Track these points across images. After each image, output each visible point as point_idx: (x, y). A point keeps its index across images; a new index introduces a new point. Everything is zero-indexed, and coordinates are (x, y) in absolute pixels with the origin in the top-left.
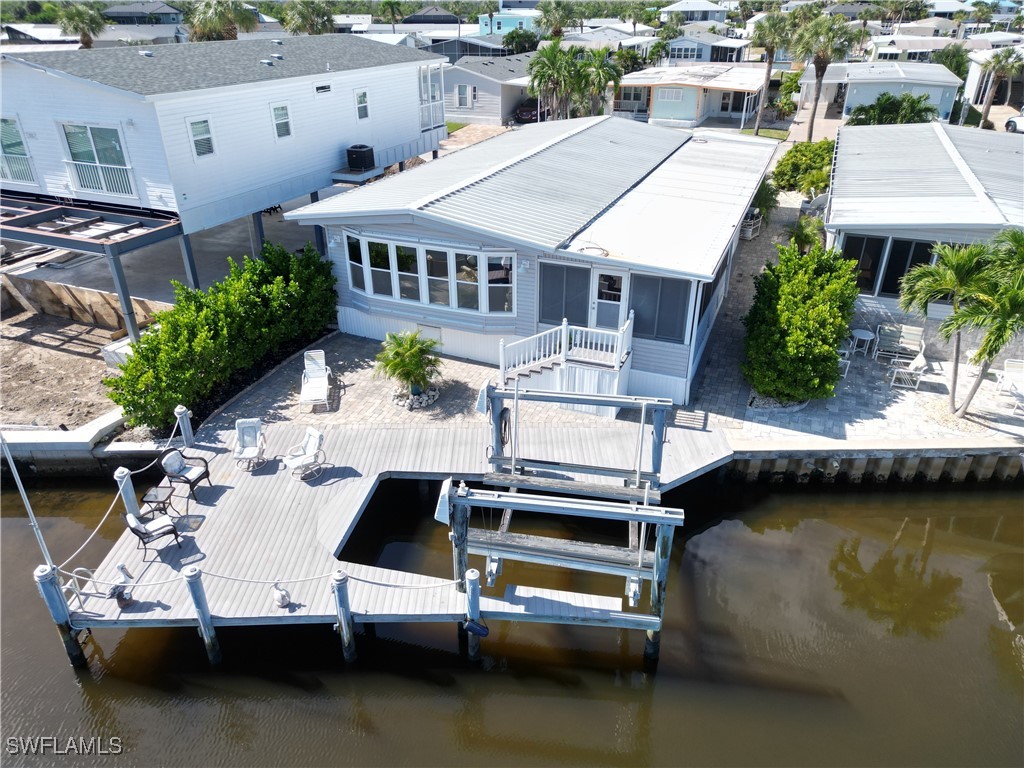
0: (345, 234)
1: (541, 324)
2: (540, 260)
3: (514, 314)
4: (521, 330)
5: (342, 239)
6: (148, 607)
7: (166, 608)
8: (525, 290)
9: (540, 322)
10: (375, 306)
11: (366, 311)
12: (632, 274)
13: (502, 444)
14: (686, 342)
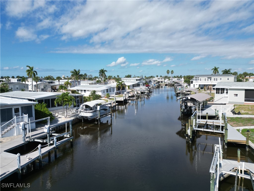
1: (1, 123)
2: (0, 109)
12: (21, 107)
13: (25, 135)
14: (33, 116)
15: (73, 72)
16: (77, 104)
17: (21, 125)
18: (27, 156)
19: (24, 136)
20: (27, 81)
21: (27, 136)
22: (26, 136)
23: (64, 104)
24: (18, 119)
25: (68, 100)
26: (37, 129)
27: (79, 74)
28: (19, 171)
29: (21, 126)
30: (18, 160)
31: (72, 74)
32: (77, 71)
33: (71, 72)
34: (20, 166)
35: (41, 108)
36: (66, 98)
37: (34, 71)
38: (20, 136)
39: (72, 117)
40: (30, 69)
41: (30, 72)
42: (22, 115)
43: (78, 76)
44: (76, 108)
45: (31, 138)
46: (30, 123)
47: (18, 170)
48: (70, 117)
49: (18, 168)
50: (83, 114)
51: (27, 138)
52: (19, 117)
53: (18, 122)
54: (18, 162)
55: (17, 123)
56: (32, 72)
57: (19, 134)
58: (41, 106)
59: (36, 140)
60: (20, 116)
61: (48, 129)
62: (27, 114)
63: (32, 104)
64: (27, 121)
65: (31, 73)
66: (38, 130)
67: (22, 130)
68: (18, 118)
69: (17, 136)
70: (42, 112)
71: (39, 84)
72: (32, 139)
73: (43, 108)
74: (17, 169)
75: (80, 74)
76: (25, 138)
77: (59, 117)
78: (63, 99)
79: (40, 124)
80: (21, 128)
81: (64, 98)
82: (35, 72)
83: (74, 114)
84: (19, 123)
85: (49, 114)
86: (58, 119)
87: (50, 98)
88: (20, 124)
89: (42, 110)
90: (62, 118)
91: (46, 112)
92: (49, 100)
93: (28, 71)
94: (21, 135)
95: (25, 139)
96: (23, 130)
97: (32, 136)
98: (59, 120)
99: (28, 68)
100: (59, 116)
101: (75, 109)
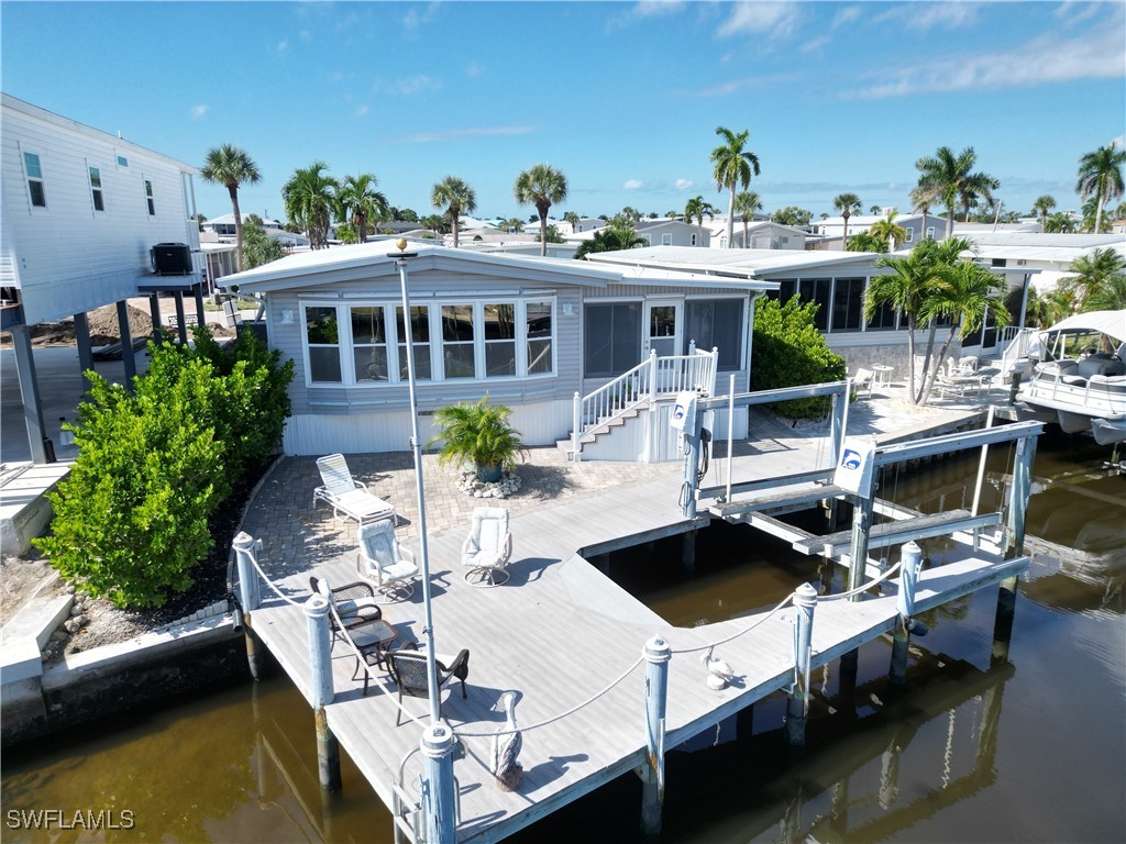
0: (302, 305)
1: (586, 380)
2: (586, 301)
3: (555, 373)
4: (561, 393)
5: (296, 315)
6: (554, 769)
7: (581, 758)
8: (567, 341)
9: (585, 377)
10: (357, 399)
11: (344, 411)
12: (686, 302)
13: (698, 476)
14: (743, 367)
15: (927, 167)
16: (985, 328)
17: (679, 410)
18: (709, 658)
19: (690, 478)
20: (709, 213)
21: (706, 483)
22: (704, 485)
23: (927, 310)
24: (666, 374)
25: (956, 286)
26: (753, 444)
27: (962, 173)
28: (652, 771)
29: (681, 414)
30: (655, 688)
31: (926, 173)
32: (956, 156)
33: (917, 166)
34: (658, 736)
35: (785, 328)
36: (945, 277)
37: (744, 155)
38: (666, 468)
39: (958, 403)
40: (729, 147)
41: (725, 163)
42: (686, 352)
43: (958, 183)
44: (978, 349)
45: (727, 497)
46: (735, 400)
47: (648, 761)
48: (940, 400)
49: (645, 749)
50: (1049, 395)
51: (706, 493)
52: (672, 361)
53: (665, 390)
54: (653, 703)
55: (659, 390)
56: (735, 160)
57: (662, 457)
58: (784, 315)
59: (758, 522)
60: (678, 357)
61: (866, 469)
62: (715, 349)
63: (745, 291)
64: (709, 389)
65: (731, 163)
66: (760, 452)
67: (681, 442)
68: (666, 366)
69: (652, 467)
70: (787, 346)
71: (753, 230)
72: (738, 507)
73: (797, 330)
74: (638, 752)
75: (971, 173)
76: (697, 492)
77: (873, 392)
78: (920, 280)
79: (771, 419)
80: (678, 424)
81: (930, 276)
82: (752, 158)
83: (968, 388)
84: (668, 395)
85: (830, 363)
86: (872, 403)
87: (834, 275)
88: (674, 400)
89: (790, 338)
90: (892, 403)
91: (812, 352)
92: (823, 285)
93: (721, 152)
94: (672, 466)
95: (696, 497)
96: (687, 437)
97: (737, 488)
98: (877, 412)
99: (723, 143)
100: (876, 388)
101: (973, 358)
